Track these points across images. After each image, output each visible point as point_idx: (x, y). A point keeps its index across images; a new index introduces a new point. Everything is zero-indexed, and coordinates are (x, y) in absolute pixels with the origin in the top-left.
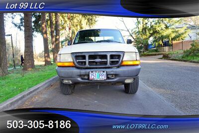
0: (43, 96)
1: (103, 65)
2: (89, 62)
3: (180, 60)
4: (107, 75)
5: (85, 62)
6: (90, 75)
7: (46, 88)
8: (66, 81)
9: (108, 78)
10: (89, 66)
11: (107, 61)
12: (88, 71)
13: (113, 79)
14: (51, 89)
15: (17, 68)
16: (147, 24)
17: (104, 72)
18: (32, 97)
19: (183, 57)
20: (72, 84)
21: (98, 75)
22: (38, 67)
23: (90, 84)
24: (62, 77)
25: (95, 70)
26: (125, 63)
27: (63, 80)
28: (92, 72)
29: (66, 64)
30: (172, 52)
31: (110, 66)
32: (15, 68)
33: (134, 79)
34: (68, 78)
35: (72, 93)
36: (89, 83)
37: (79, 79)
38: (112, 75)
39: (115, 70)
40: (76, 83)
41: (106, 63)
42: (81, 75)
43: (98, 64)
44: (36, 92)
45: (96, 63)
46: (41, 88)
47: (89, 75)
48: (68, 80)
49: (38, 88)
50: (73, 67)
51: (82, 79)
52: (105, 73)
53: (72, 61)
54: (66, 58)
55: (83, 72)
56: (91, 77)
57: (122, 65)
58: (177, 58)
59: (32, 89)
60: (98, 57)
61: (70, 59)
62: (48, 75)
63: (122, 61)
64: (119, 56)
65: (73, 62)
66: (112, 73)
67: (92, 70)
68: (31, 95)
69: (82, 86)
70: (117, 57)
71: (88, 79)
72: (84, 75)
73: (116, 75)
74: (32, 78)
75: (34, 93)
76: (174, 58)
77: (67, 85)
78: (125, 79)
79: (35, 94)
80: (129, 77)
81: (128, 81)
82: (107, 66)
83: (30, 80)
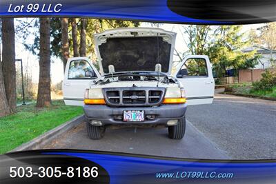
0: (64, 141)
1: (140, 103)
2: (124, 99)
3: (246, 96)
4: (145, 115)
5: (119, 99)
6: (125, 115)
7: (68, 130)
8: (94, 123)
9: (146, 119)
10: (123, 104)
11: (145, 99)
12: (122, 110)
13: (152, 120)
14: (75, 132)
15: (27, 103)
16: (203, 46)
17: (141, 111)
18: (51, 142)
19: (251, 92)
20: (102, 126)
21: (133, 116)
22: (56, 104)
23: (124, 127)
24: (90, 117)
25: (131, 109)
26: (167, 101)
27: (91, 120)
28: (127, 111)
29: (96, 102)
30: (237, 85)
31: (149, 104)
32: (24, 104)
33: (179, 120)
34: (97, 118)
35: (102, 137)
36: (123, 124)
37: (111, 120)
38: (151, 115)
39: (155, 109)
40: (107, 125)
41: (144, 101)
42: (113, 115)
43: (135, 101)
44: (56, 136)
45: (132, 100)
46: (63, 131)
47: (123, 115)
48: (97, 121)
49: (59, 131)
50: (103, 104)
51: (115, 120)
52: (143, 113)
53: (103, 97)
54: (96, 94)
55: (116, 111)
56: (126, 117)
57: (163, 104)
58: (243, 93)
59: (51, 132)
60: (134, 93)
61: (100, 95)
62: (70, 114)
63: (164, 99)
64: (160, 93)
65: (104, 99)
66: (151, 113)
67: (127, 109)
68: (50, 139)
69: (114, 128)
70: (157, 94)
71: (122, 120)
72: (118, 115)
73: (156, 116)
74: (49, 117)
75: (53, 137)
76: (240, 93)
77: (95, 126)
78: (168, 121)
79: (55, 138)
80: (172, 118)
81: (171, 123)
82: (145, 104)
83: (47, 121)
